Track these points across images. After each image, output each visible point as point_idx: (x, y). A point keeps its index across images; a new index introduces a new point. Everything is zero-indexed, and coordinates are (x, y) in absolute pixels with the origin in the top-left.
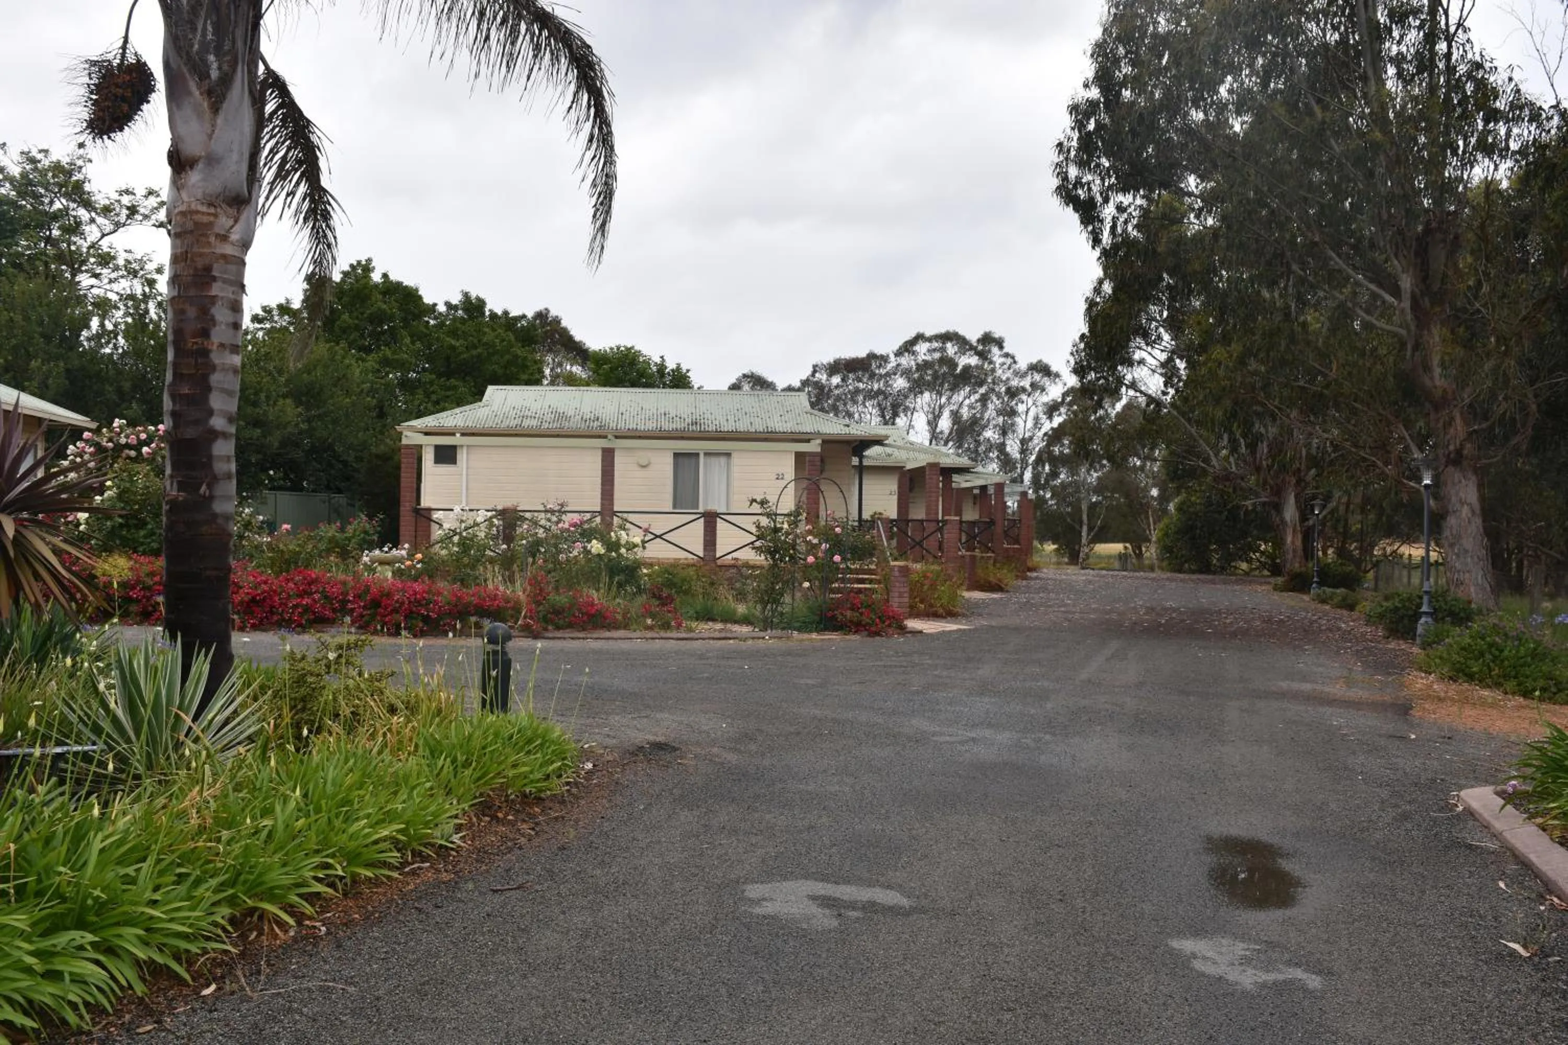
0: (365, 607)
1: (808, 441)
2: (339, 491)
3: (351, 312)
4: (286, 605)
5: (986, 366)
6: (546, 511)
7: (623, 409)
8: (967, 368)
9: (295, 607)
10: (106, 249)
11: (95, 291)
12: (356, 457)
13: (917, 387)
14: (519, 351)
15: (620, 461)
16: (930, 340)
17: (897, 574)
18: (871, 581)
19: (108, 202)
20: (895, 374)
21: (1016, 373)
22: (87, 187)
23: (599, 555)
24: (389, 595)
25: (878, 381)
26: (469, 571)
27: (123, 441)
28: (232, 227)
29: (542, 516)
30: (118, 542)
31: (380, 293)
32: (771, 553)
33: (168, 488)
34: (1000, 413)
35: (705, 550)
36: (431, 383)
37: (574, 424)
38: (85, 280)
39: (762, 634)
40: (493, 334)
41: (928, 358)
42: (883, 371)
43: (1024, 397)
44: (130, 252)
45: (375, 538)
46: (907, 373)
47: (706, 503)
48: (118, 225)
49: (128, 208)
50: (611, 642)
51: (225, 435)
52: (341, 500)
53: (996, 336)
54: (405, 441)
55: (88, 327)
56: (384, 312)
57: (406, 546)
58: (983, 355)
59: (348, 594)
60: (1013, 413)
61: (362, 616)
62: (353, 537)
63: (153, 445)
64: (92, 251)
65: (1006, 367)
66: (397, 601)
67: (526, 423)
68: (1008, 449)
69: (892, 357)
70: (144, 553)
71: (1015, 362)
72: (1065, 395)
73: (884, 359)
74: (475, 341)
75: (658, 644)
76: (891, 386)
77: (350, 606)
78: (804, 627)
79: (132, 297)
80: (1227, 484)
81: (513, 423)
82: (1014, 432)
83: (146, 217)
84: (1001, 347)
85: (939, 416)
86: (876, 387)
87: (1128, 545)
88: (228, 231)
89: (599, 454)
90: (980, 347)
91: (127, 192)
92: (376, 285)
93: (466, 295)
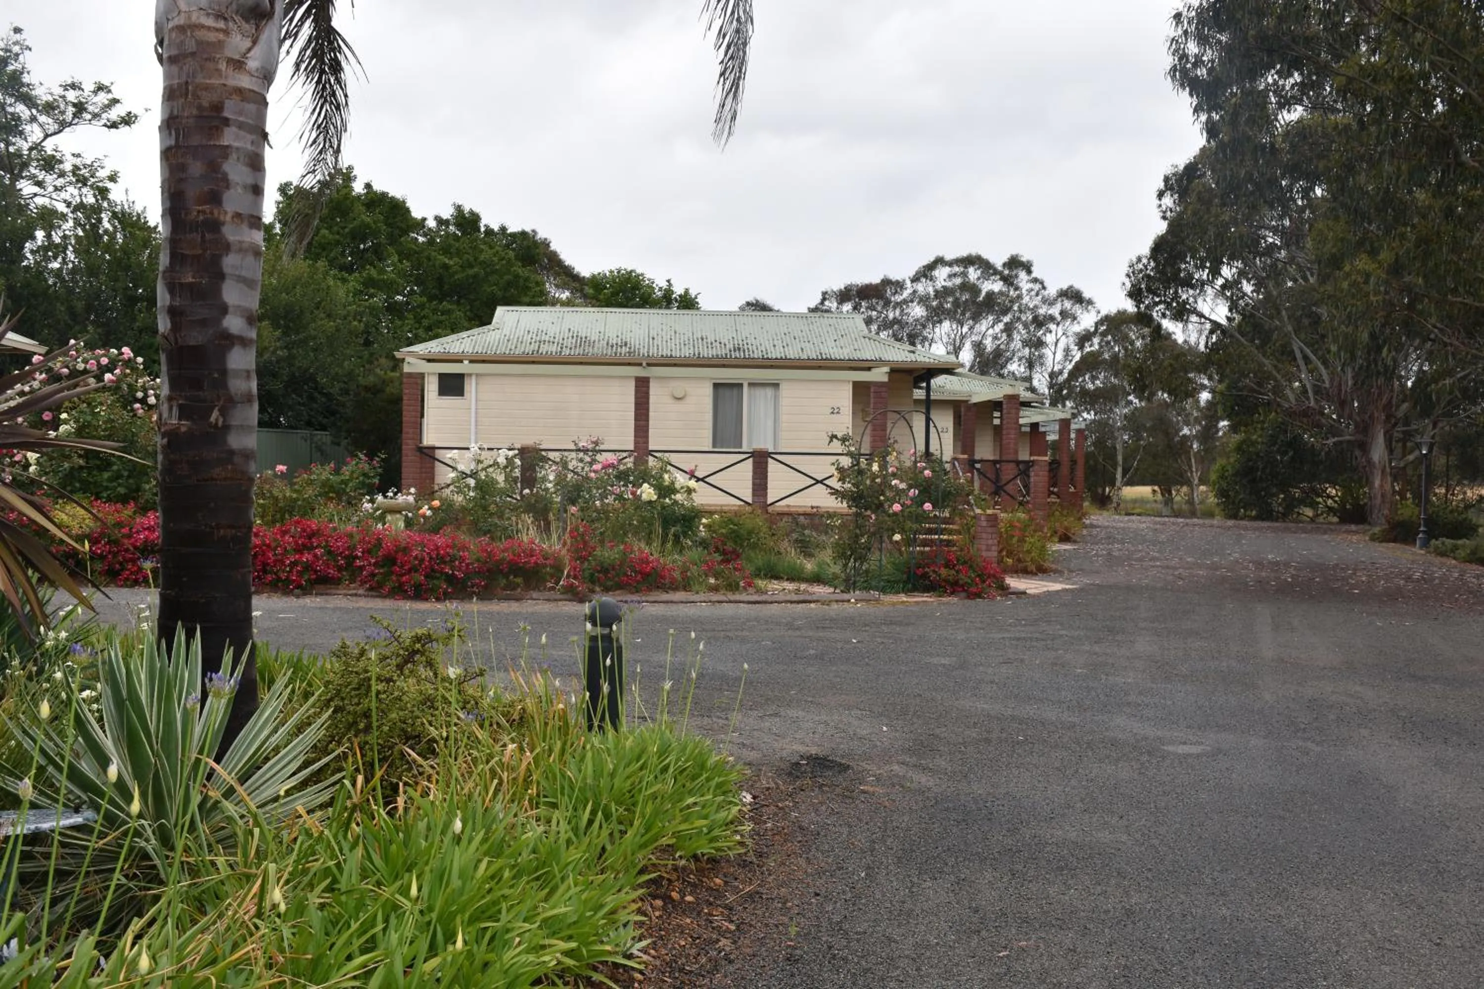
0: (375, 564)
1: (869, 369)
2: (324, 428)
3: (330, 228)
4: (283, 563)
5: (1011, 293)
6: (579, 450)
7: (653, 333)
8: (990, 295)
9: (293, 564)
10: (49, 152)
11: (39, 201)
12: (341, 389)
13: (936, 315)
14: (519, 269)
15: (656, 393)
16: (950, 264)
17: (984, 524)
18: (950, 532)
19: (51, 99)
20: (912, 301)
21: (1045, 301)
22: (26, 79)
23: (650, 502)
24: (406, 550)
25: (895, 308)
26: (496, 521)
27: (81, 366)
28: (249, 50)
29: (573, 455)
30: (77, 485)
31: (363, 205)
32: (855, 498)
33: (165, 415)
34: (1026, 343)
35: (754, 495)
36: (422, 306)
37: (599, 350)
38: (26, 188)
39: (846, 596)
40: (491, 252)
41: (949, 284)
42: (899, 298)
43: (1052, 327)
44: (78, 156)
45: (376, 481)
46: (924, 300)
47: (750, 442)
48: (63, 125)
49: (75, 105)
50: (674, 607)
51: (244, 342)
52: (324, 437)
53: (1024, 259)
54: (407, 369)
55: (34, 238)
56: (367, 226)
57: (413, 490)
58: (1008, 281)
59: (355, 548)
60: (1040, 344)
61: (373, 575)
62: (350, 480)
63: (117, 371)
64: (34, 152)
65: (1033, 293)
66: (416, 558)
67: (544, 349)
68: (1035, 383)
69: (908, 283)
70: (109, 500)
71: (1044, 288)
72: (1097, 324)
73: (899, 286)
74: (472, 259)
75: (728, 610)
76: (908, 315)
77: (358, 563)
78: (890, 587)
79: (81, 206)
80: (1305, 420)
81: (529, 349)
82: (1042, 364)
83: (96, 116)
84: (1029, 272)
85: (960, 349)
86: (891, 316)
87: (1156, 488)
88: (244, 55)
89: (632, 384)
90: (1006, 272)
91: (74, 86)
92: (359, 196)
93: (459, 208)
